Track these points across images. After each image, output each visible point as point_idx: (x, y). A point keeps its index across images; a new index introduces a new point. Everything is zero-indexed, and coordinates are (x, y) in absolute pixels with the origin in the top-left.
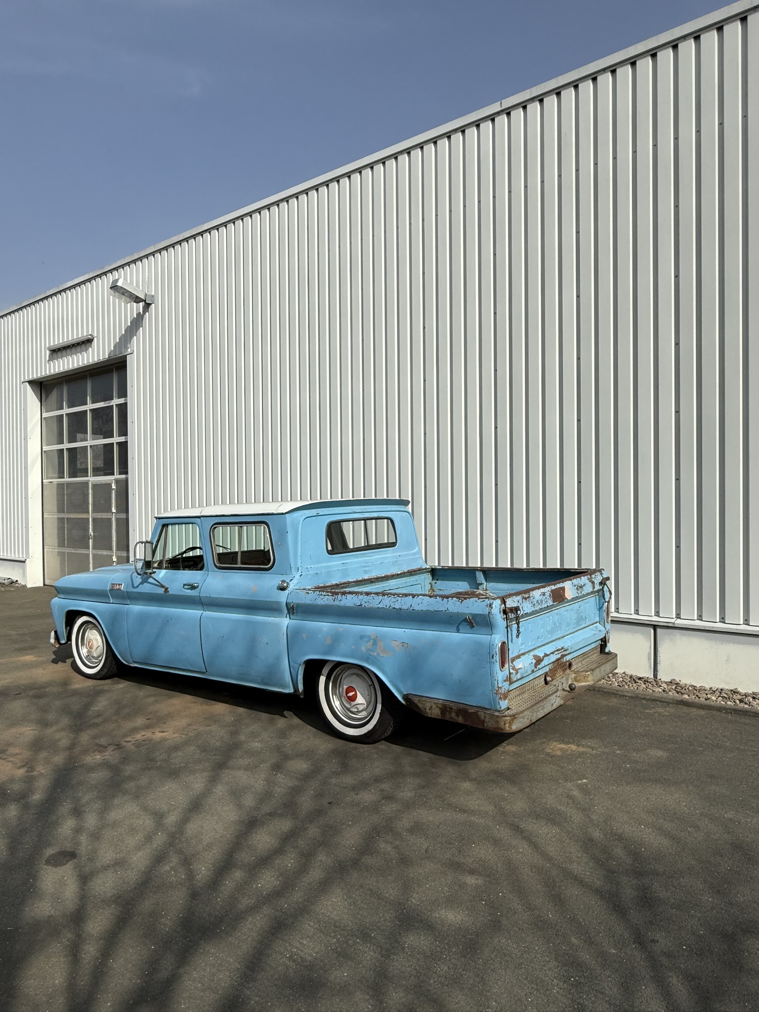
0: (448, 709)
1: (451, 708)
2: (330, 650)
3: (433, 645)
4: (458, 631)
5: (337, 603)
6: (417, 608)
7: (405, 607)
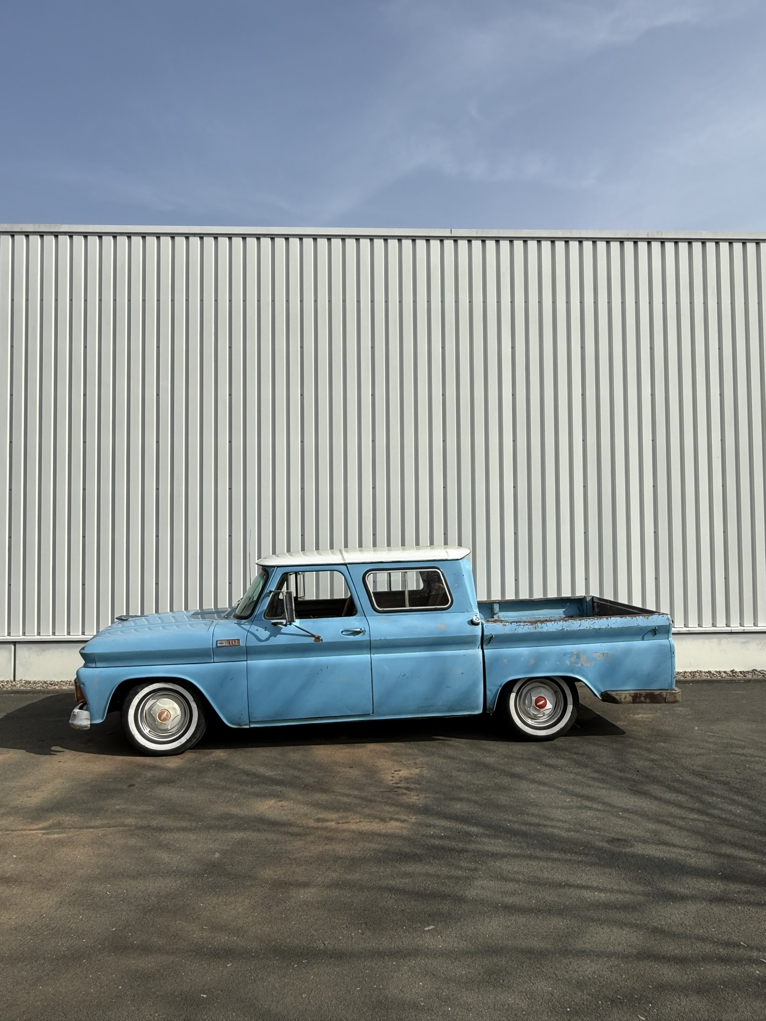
0: (638, 695)
1: (641, 695)
2: (533, 669)
3: (627, 652)
4: (643, 639)
5: (539, 630)
6: (613, 626)
7: (604, 627)
